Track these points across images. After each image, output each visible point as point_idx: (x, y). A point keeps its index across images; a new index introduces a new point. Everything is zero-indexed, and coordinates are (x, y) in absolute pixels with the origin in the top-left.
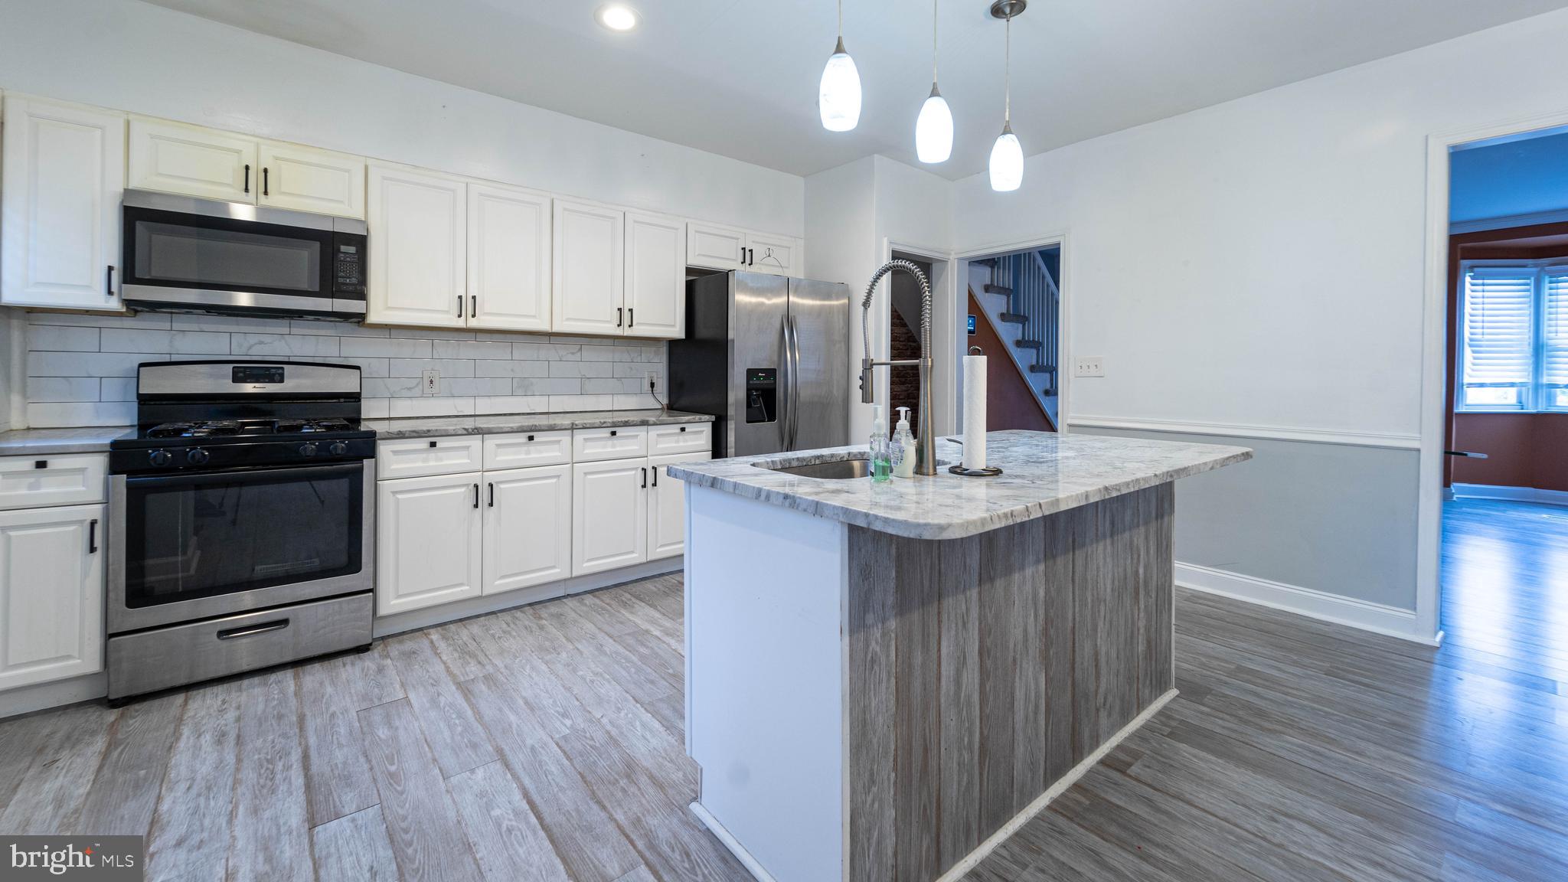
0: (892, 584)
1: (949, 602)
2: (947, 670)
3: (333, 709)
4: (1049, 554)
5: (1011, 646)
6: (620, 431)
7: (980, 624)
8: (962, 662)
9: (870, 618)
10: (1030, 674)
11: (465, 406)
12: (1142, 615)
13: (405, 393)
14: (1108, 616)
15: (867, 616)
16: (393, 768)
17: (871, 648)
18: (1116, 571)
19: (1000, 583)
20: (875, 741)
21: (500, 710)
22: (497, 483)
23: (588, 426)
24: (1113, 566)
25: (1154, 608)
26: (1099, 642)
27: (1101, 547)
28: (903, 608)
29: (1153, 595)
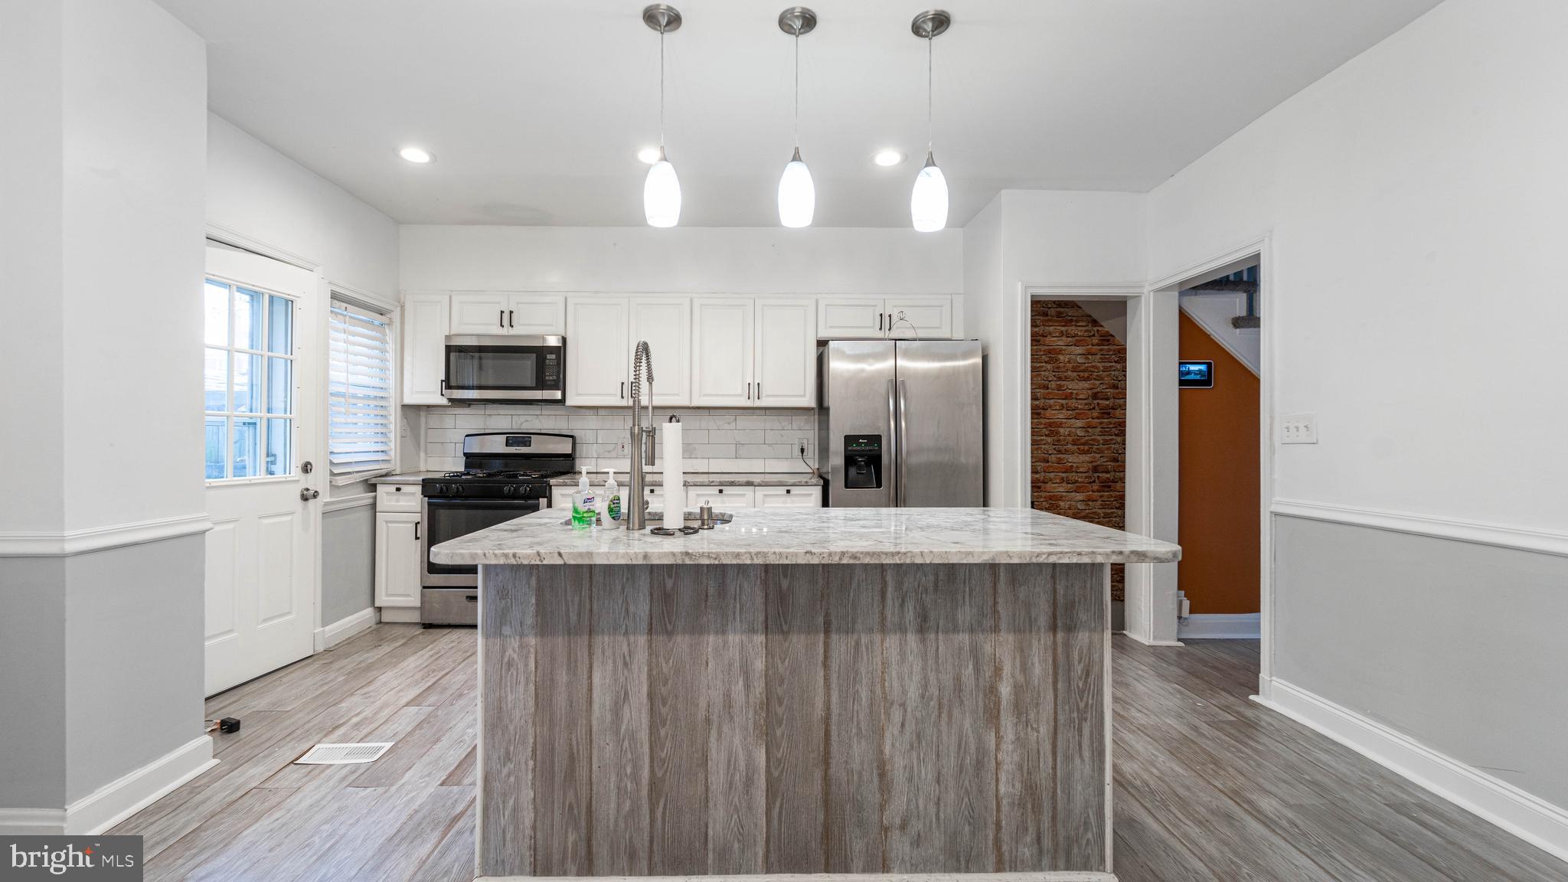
0: (532, 609)
1: (602, 641)
2: (602, 699)
4: (775, 627)
5: (703, 704)
6: (727, 490)
7: (650, 670)
8: (621, 699)
9: (507, 630)
10: (737, 741)
12: (1007, 746)
14: (910, 727)
15: (504, 628)
17: (507, 654)
18: (932, 677)
19: (682, 642)
20: (511, 728)
23: (698, 484)
24: (924, 669)
25: (1047, 747)
26: (887, 750)
27: (892, 641)
28: (544, 628)
29: (1044, 730)
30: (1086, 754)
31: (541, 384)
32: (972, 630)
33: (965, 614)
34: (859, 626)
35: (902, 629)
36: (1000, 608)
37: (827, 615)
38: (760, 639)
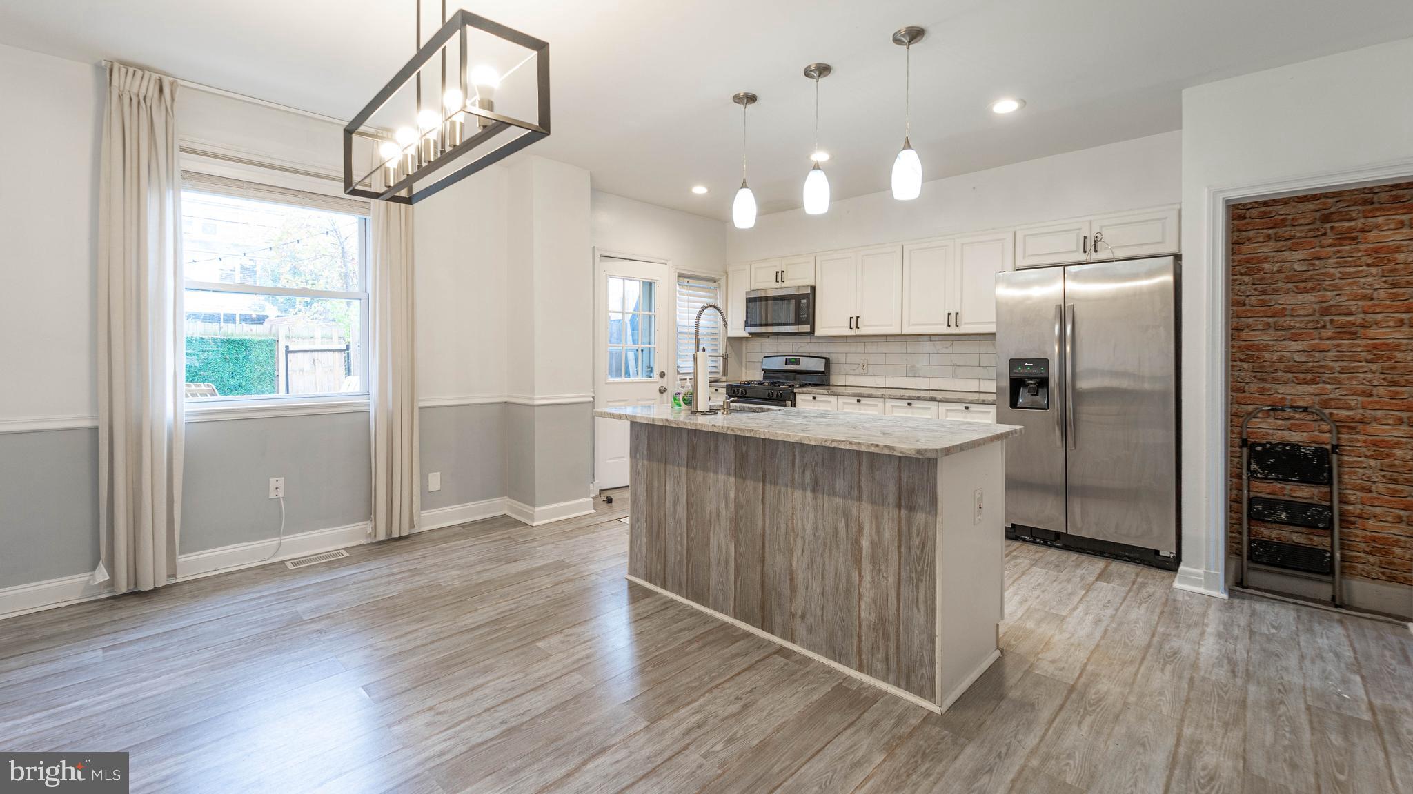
1: (670, 468)
2: (669, 499)
4: (740, 473)
5: (708, 511)
6: (914, 403)
7: (687, 487)
9: (638, 456)
10: (722, 536)
11: (880, 382)
12: (866, 584)
13: (852, 372)
14: (807, 553)
15: (637, 454)
17: (638, 468)
19: (700, 474)
20: (639, 505)
23: (894, 397)
24: (815, 517)
25: (893, 593)
26: (794, 564)
27: (798, 494)
28: (650, 459)
29: (892, 579)
31: (798, 322)
34: (780, 481)
35: (803, 488)
37: (764, 472)
38: (732, 479)
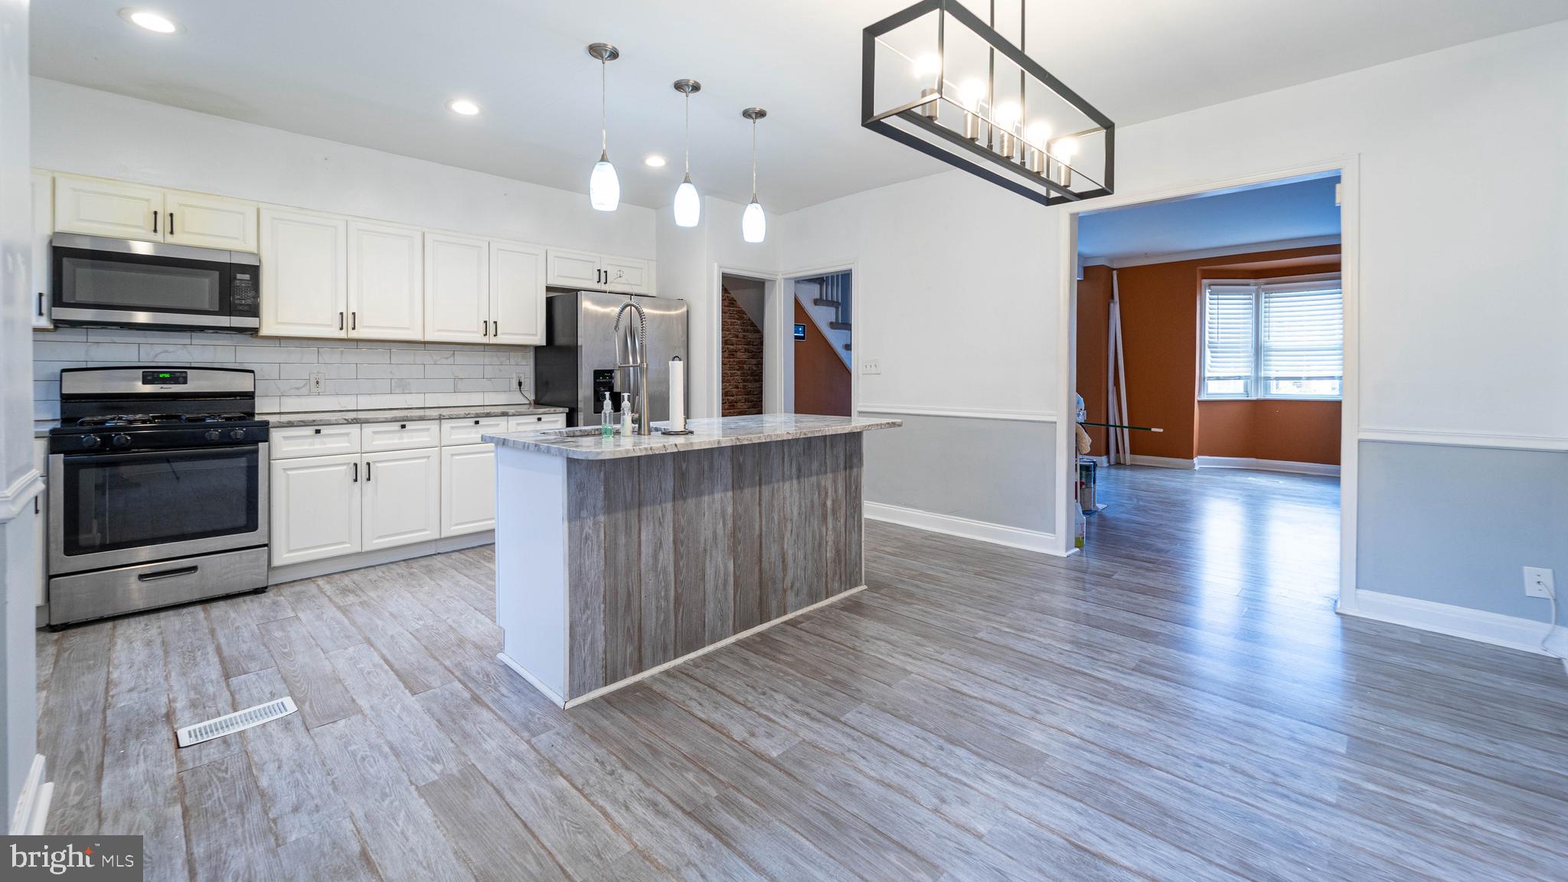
0: (601, 495)
1: (647, 510)
2: (646, 550)
3: (237, 624)
4: (737, 485)
5: (702, 541)
6: (482, 421)
7: (674, 525)
8: (659, 546)
9: (584, 514)
10: (719, 559)
11: (349, 403)
12: (830, 532)
13: (294, 392)
14: (795, 530)
15: (582, 512)
16: (286, 650)
17: (585, 531)
18: (803, 501)
19: (691, 502)
20: (589, 584)
21: (370, 619)
22: (374, 462)
23: (454, 417)
24: (800, 498)
25: (843, 529)
26: (785, 547)
27: (787, 485)
28: (610, 508)
29: (842, 520)
30: (856, 529)
31: (227, 309)
32: (817, 474)
33: (815, 466)
34: (773, 479)
35: (791, 479)
36: (827, 461)
37: (760, 475)
38: (730, 494)
